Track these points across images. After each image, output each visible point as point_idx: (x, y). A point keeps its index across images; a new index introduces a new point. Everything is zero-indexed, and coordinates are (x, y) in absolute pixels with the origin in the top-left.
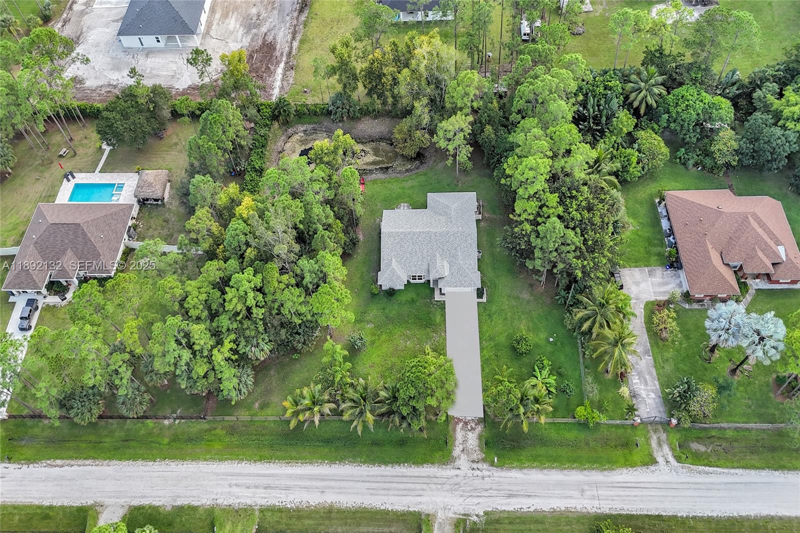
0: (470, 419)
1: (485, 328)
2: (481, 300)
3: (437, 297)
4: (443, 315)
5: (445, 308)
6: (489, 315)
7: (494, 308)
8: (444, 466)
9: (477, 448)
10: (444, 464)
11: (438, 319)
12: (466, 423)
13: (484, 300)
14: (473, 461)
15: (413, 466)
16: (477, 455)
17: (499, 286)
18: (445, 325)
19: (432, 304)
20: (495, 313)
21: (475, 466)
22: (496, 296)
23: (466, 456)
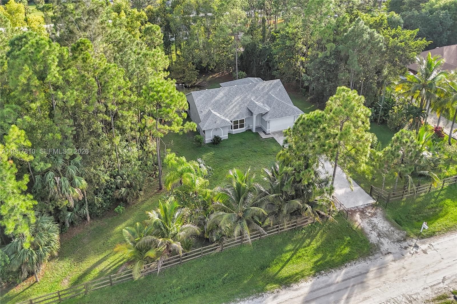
0: (363, 207)
3: (264, 136)
5: (276, 141)
8: (370, 257)
9: (392, 228)
10: (369, 255)
12: (362, 212)
14: (399, 241)
15: (333, 270)
16: (398, 234)
19: (262, 141)
21: (405, 244)
23: (387, 240)
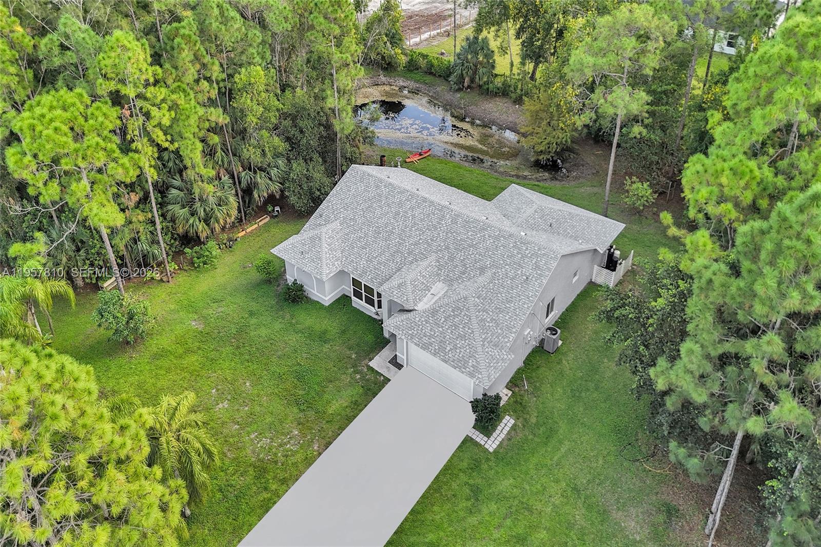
1: (438, 513)
2: (479, 438)
3: (379, 362)
4: (357, 407)
5: (375, 395)
6: (476, 491)
7: (505, 484)
11: (337, 405)
13: (491, 444)
17: (561, 442)
18: (342, 429)
19: (354, 366)
20: (500, 498)
22: (534, 460)
